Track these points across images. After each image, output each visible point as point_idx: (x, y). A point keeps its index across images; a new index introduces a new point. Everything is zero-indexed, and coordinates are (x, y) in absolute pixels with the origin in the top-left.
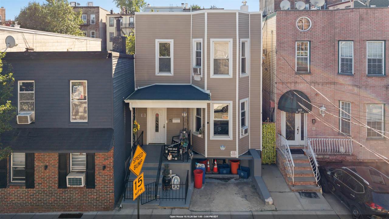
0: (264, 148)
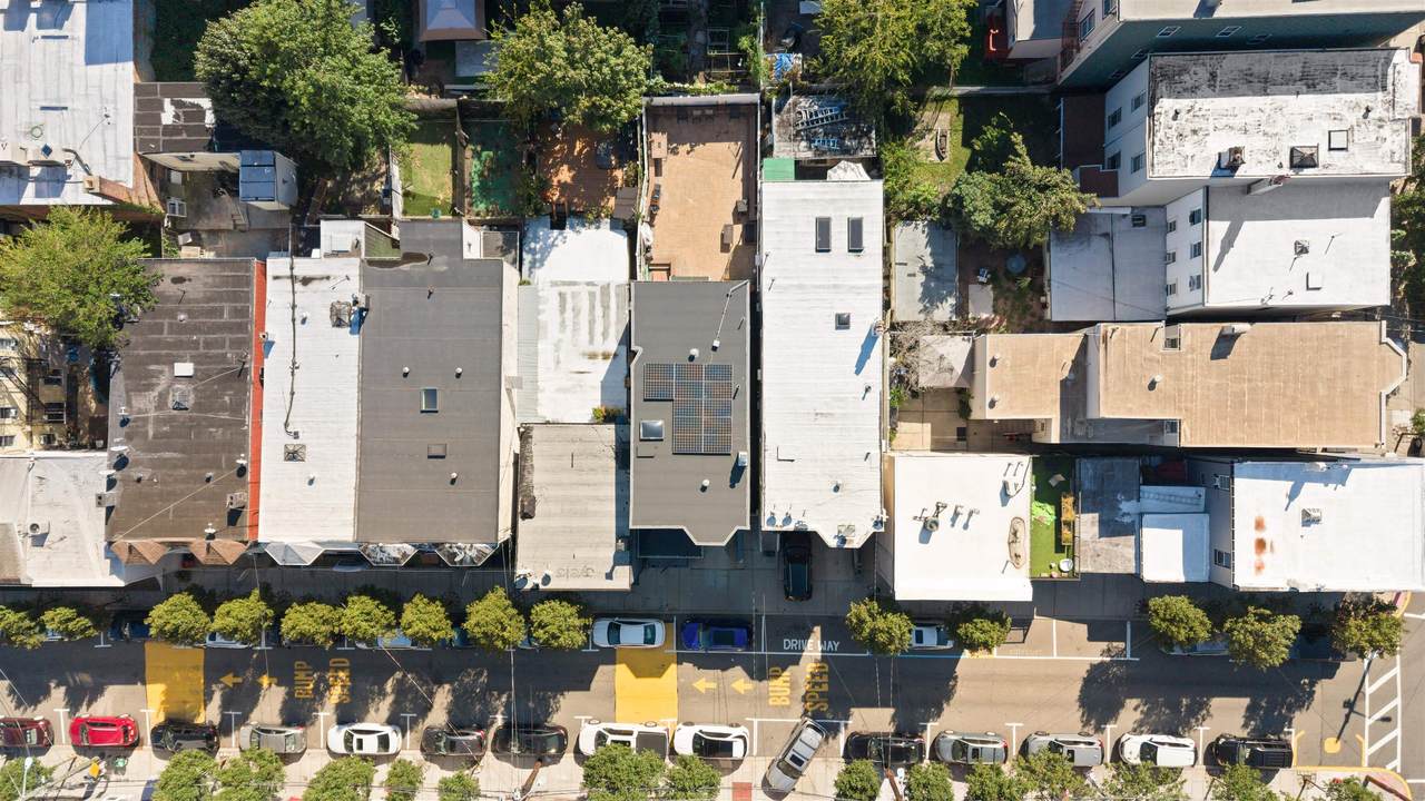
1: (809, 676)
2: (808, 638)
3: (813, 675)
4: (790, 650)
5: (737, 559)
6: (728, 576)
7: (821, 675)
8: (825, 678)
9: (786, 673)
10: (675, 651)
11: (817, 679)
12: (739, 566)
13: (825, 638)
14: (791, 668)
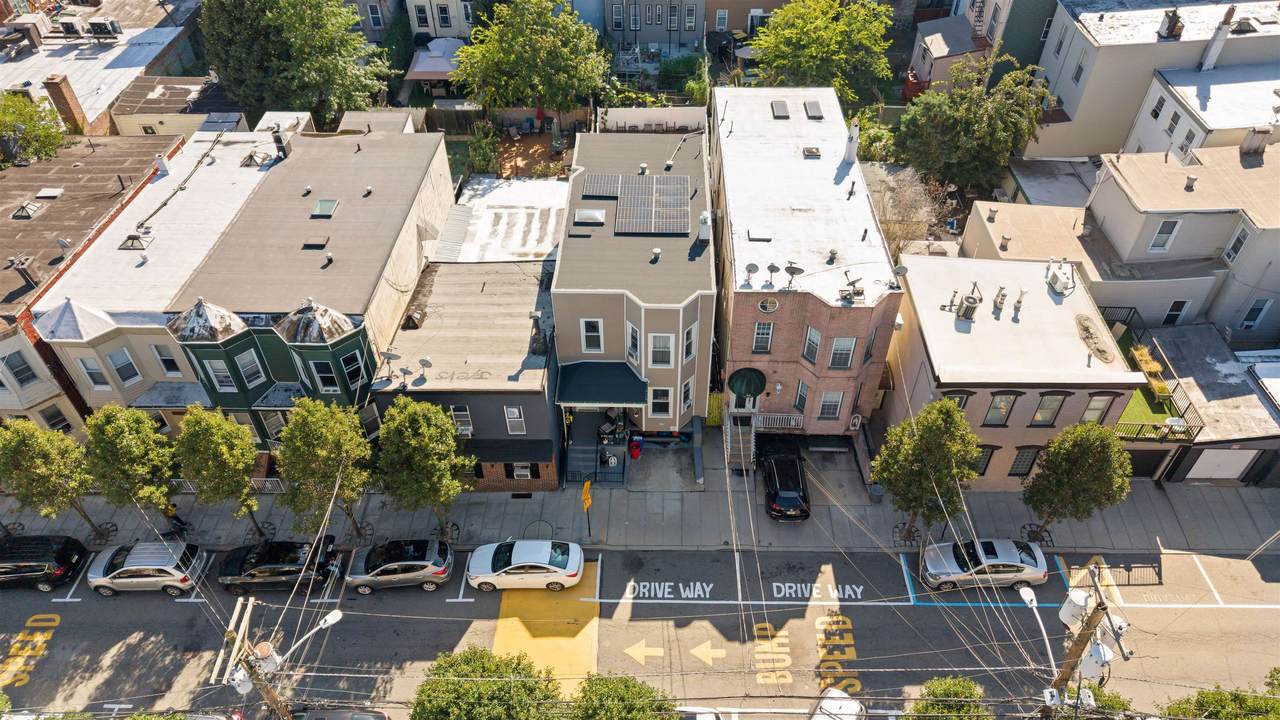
0: (709, 414)
1: (822, 636)
2: (814, 581)
3: (828, 634)
4: (784, 598)
5: (696, 478)
6: (682, 500)
7: (841, 633)
8: (849, 639)
9: (782, 633)
10: (597, 600)
11: (837, 640)
12: (697, 488)
13: (840, 580)
14: (793, 623)
